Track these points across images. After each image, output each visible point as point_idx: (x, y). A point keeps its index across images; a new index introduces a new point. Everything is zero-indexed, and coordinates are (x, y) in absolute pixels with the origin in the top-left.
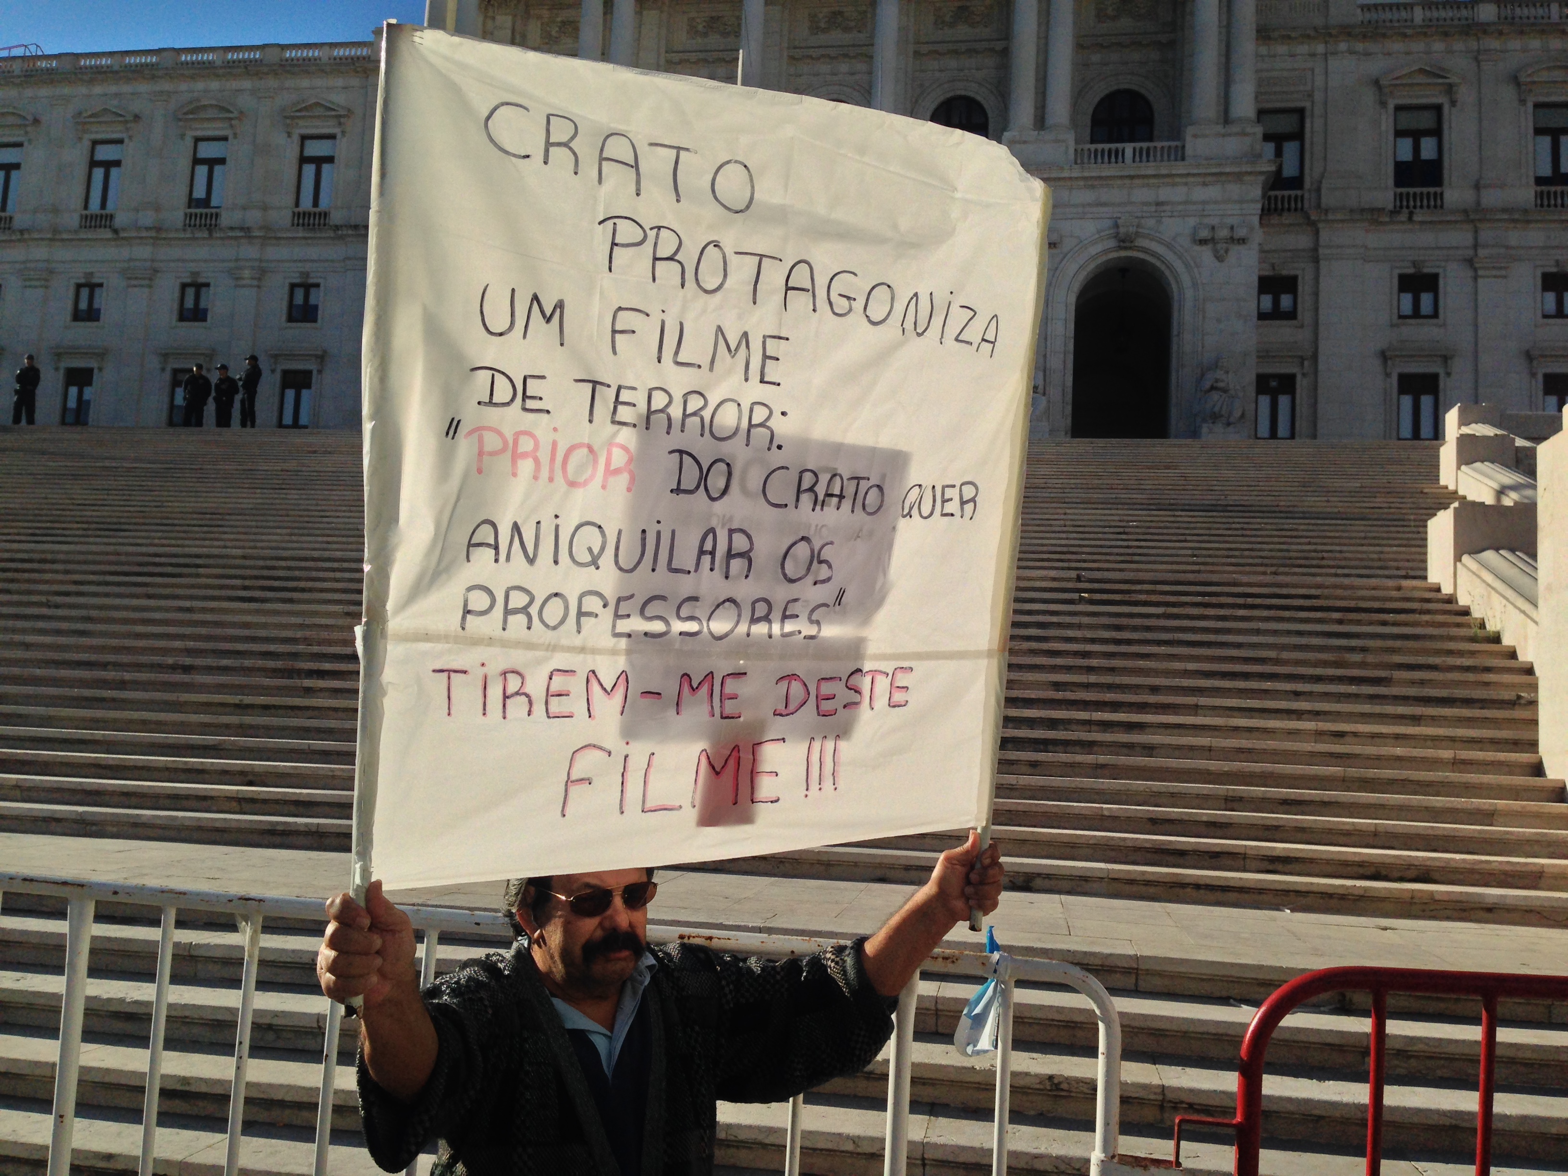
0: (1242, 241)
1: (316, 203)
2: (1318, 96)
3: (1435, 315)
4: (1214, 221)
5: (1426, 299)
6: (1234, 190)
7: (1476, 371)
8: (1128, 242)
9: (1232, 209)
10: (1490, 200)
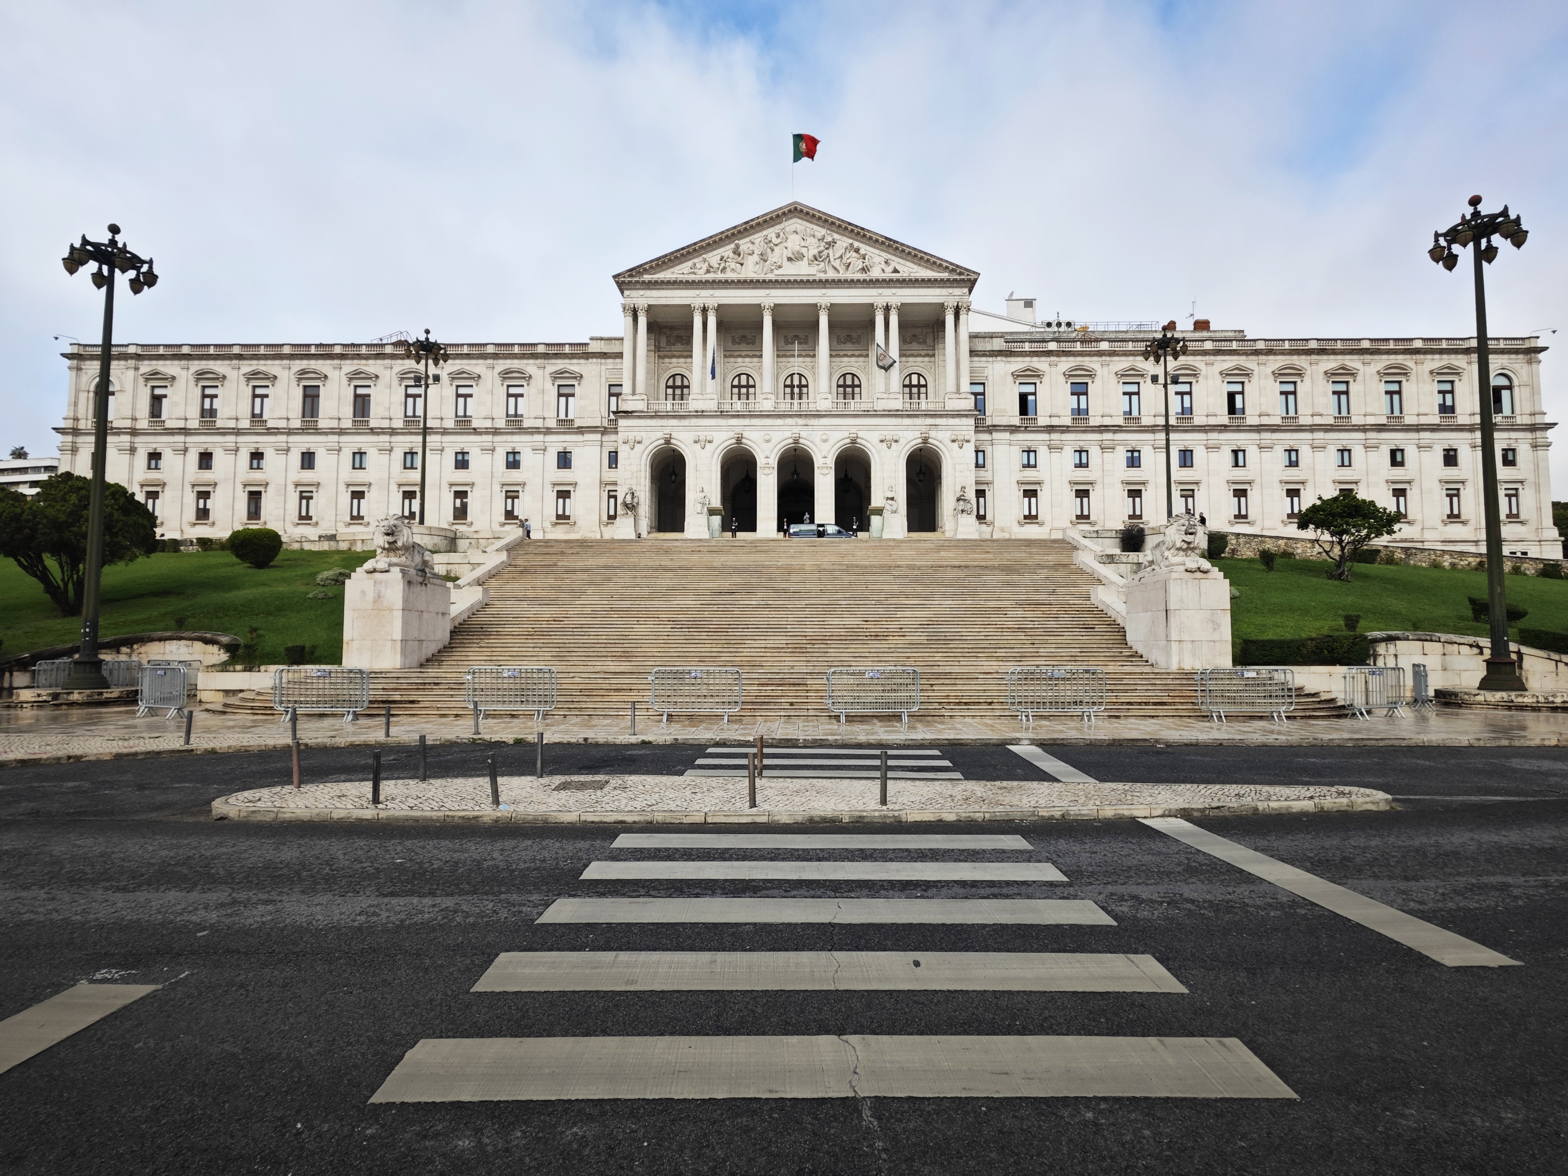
0: (968, 441)
1: (567, 416)
2: (990, 378)
3: (1036, 466)
4: (958, 433)
5: (1032, 459)
6: (965, 421)
7: (1051, 489)
8: (925, 440)
9: (965, 428)
10: (1055, 422)
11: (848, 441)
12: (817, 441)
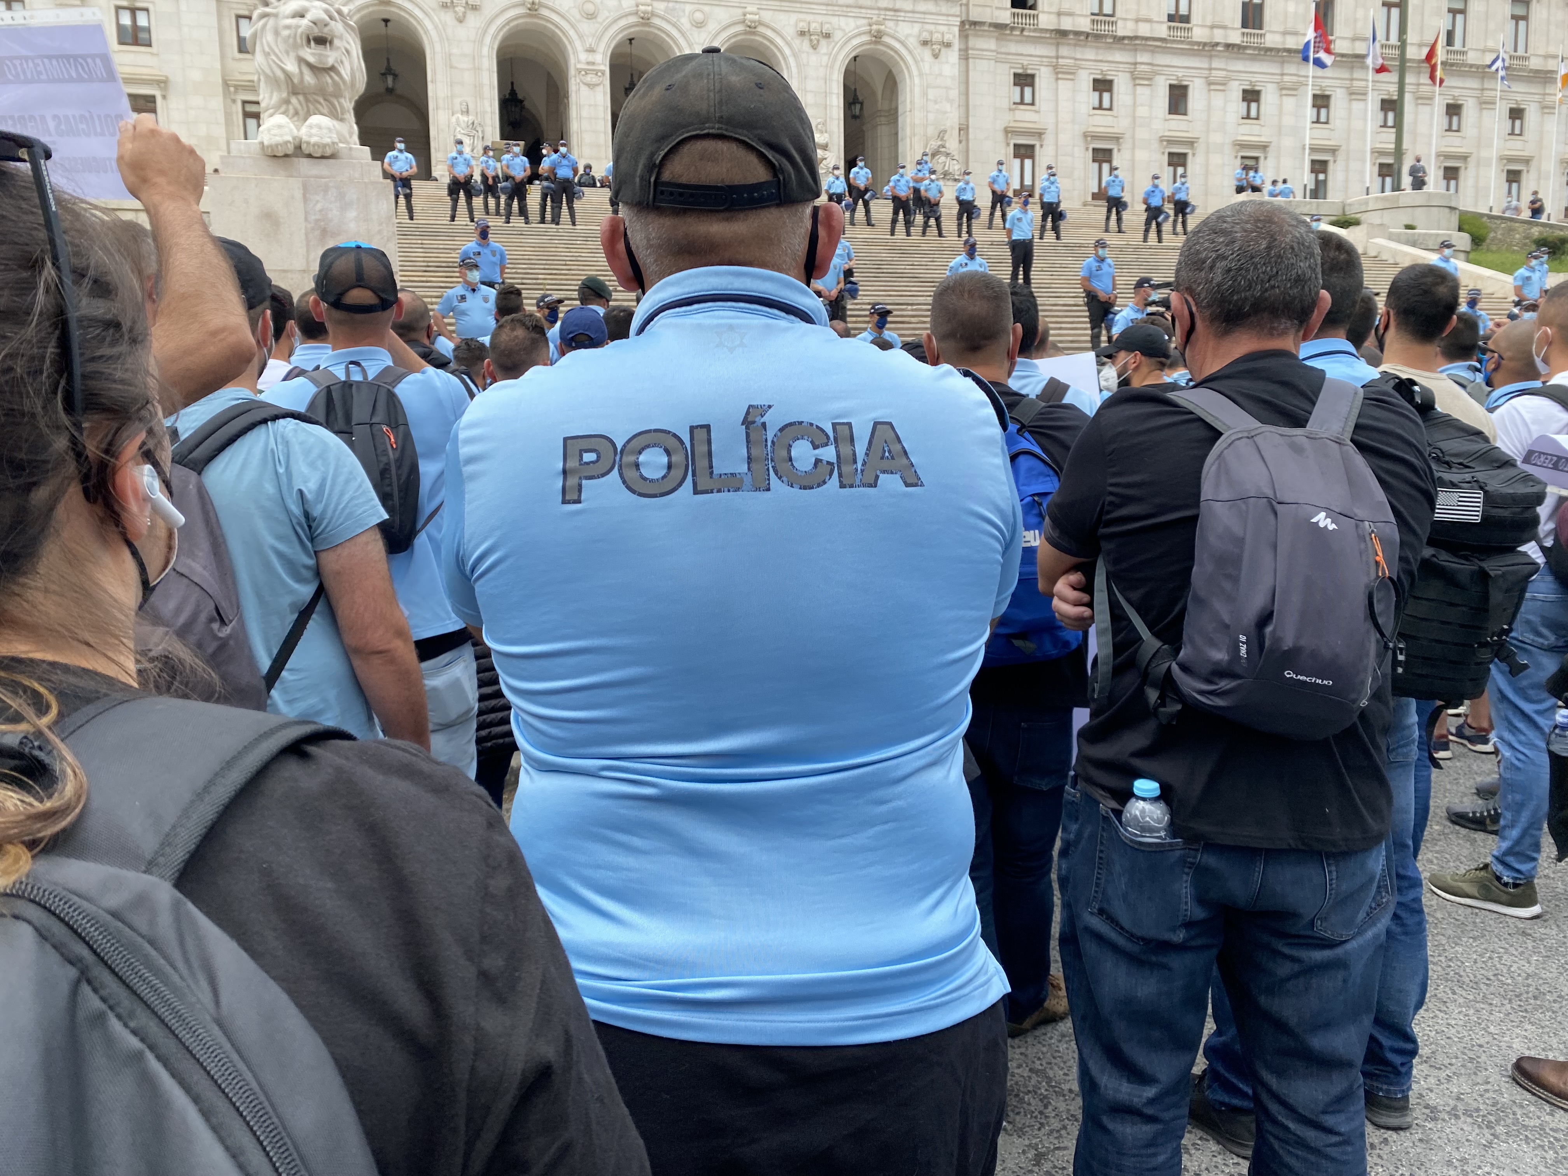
0: (948, 45)
3: (1033, 104)
4: (931, 27)
5: (1028, 91)
7: (1057, 145)
8: (878, 37)
9: (942, 19)
10: (1067, 24)
11: (740, 28)
12: (685, 23)
